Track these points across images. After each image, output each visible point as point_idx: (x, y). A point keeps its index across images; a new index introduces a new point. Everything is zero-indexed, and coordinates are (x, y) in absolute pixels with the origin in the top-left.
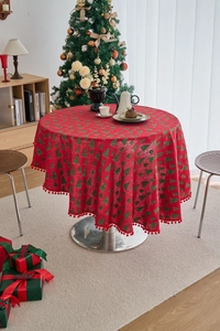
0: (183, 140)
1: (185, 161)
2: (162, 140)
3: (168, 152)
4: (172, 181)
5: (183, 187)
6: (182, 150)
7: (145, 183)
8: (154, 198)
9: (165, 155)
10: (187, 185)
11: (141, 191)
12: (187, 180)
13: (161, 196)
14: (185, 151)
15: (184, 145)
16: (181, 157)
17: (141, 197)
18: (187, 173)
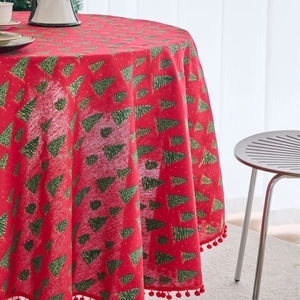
0: (201, 83)
1: (208, 140)
2: (148, 70)
3: (165, 105)
4: (176, 181)
5: (204, 207)
6: (200, 109)
7: (104, 183)
8: (129, 223)
9: (156, 113)
10: (215, 205)
11: (95, 205)
12: (216, 190)
13: (148, 223)
14: (209, 114)
15: (206, 98)
16: (198, 128)
17: (96, 223)
18: (214, 171)
